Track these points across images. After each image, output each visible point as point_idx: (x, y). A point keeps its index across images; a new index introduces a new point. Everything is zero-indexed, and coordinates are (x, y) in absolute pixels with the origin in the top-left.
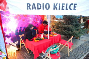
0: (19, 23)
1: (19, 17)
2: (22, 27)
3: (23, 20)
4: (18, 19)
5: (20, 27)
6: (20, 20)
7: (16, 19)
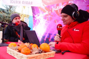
0: (48, 27)
1: (49, 16)
2: (51, 34)
3: (55, 22)
4: (48, 20)
5: (49, 32)
6: (50, 20)
7: (46, 20)
